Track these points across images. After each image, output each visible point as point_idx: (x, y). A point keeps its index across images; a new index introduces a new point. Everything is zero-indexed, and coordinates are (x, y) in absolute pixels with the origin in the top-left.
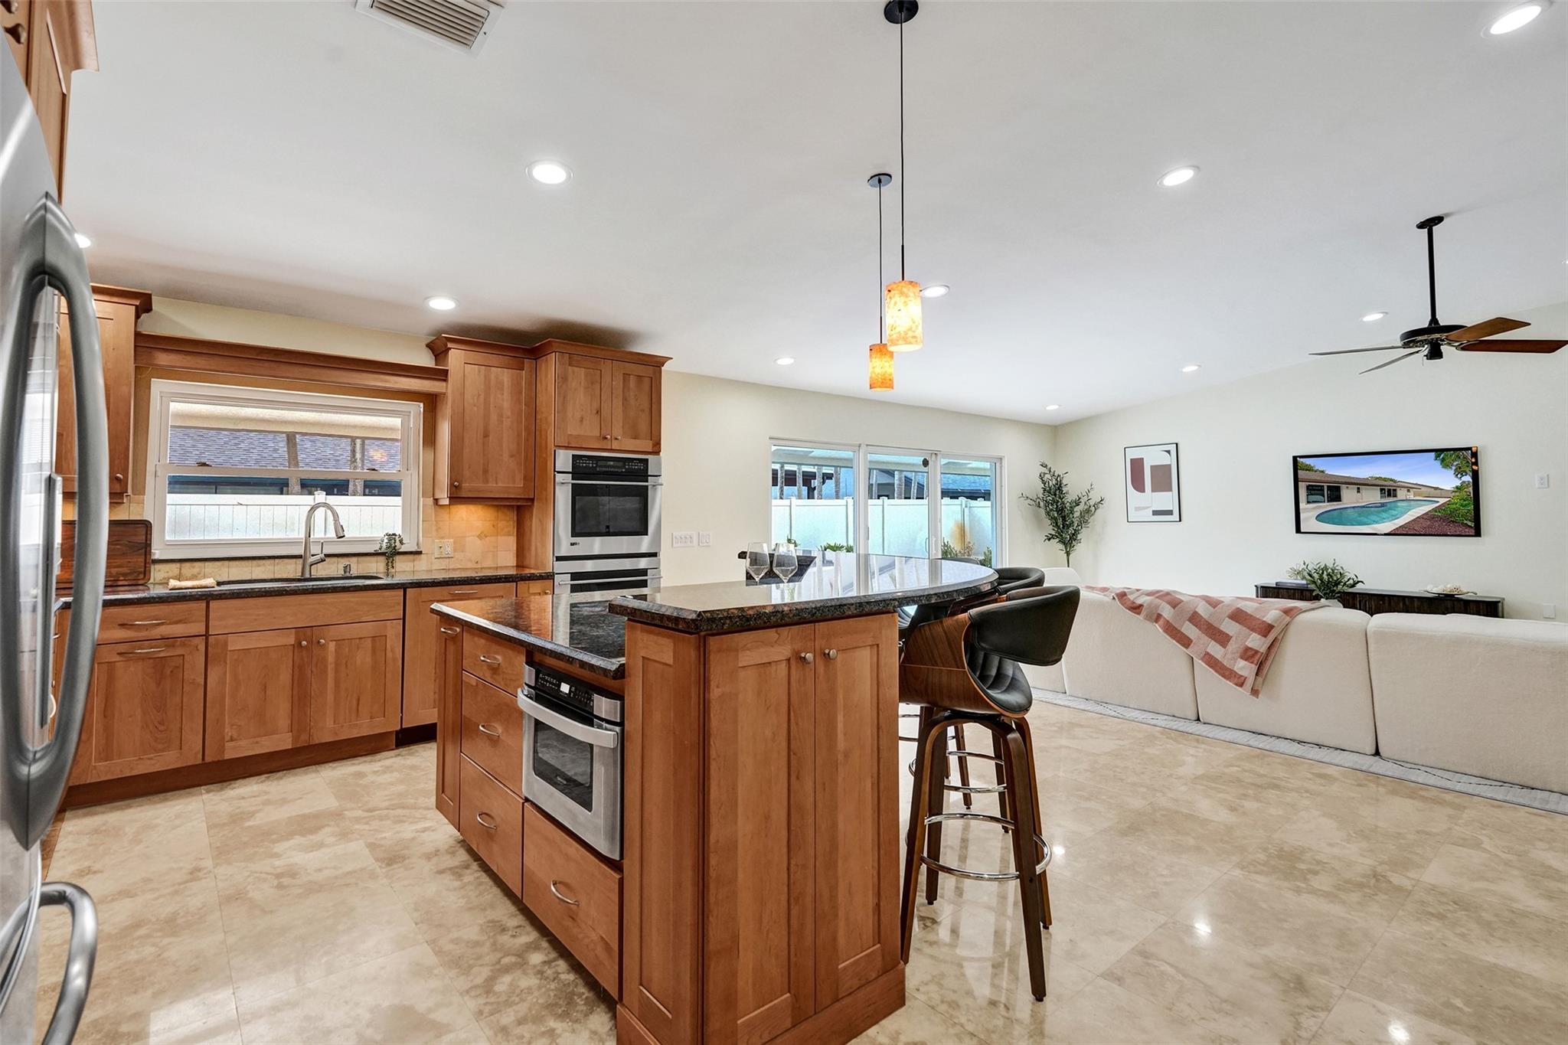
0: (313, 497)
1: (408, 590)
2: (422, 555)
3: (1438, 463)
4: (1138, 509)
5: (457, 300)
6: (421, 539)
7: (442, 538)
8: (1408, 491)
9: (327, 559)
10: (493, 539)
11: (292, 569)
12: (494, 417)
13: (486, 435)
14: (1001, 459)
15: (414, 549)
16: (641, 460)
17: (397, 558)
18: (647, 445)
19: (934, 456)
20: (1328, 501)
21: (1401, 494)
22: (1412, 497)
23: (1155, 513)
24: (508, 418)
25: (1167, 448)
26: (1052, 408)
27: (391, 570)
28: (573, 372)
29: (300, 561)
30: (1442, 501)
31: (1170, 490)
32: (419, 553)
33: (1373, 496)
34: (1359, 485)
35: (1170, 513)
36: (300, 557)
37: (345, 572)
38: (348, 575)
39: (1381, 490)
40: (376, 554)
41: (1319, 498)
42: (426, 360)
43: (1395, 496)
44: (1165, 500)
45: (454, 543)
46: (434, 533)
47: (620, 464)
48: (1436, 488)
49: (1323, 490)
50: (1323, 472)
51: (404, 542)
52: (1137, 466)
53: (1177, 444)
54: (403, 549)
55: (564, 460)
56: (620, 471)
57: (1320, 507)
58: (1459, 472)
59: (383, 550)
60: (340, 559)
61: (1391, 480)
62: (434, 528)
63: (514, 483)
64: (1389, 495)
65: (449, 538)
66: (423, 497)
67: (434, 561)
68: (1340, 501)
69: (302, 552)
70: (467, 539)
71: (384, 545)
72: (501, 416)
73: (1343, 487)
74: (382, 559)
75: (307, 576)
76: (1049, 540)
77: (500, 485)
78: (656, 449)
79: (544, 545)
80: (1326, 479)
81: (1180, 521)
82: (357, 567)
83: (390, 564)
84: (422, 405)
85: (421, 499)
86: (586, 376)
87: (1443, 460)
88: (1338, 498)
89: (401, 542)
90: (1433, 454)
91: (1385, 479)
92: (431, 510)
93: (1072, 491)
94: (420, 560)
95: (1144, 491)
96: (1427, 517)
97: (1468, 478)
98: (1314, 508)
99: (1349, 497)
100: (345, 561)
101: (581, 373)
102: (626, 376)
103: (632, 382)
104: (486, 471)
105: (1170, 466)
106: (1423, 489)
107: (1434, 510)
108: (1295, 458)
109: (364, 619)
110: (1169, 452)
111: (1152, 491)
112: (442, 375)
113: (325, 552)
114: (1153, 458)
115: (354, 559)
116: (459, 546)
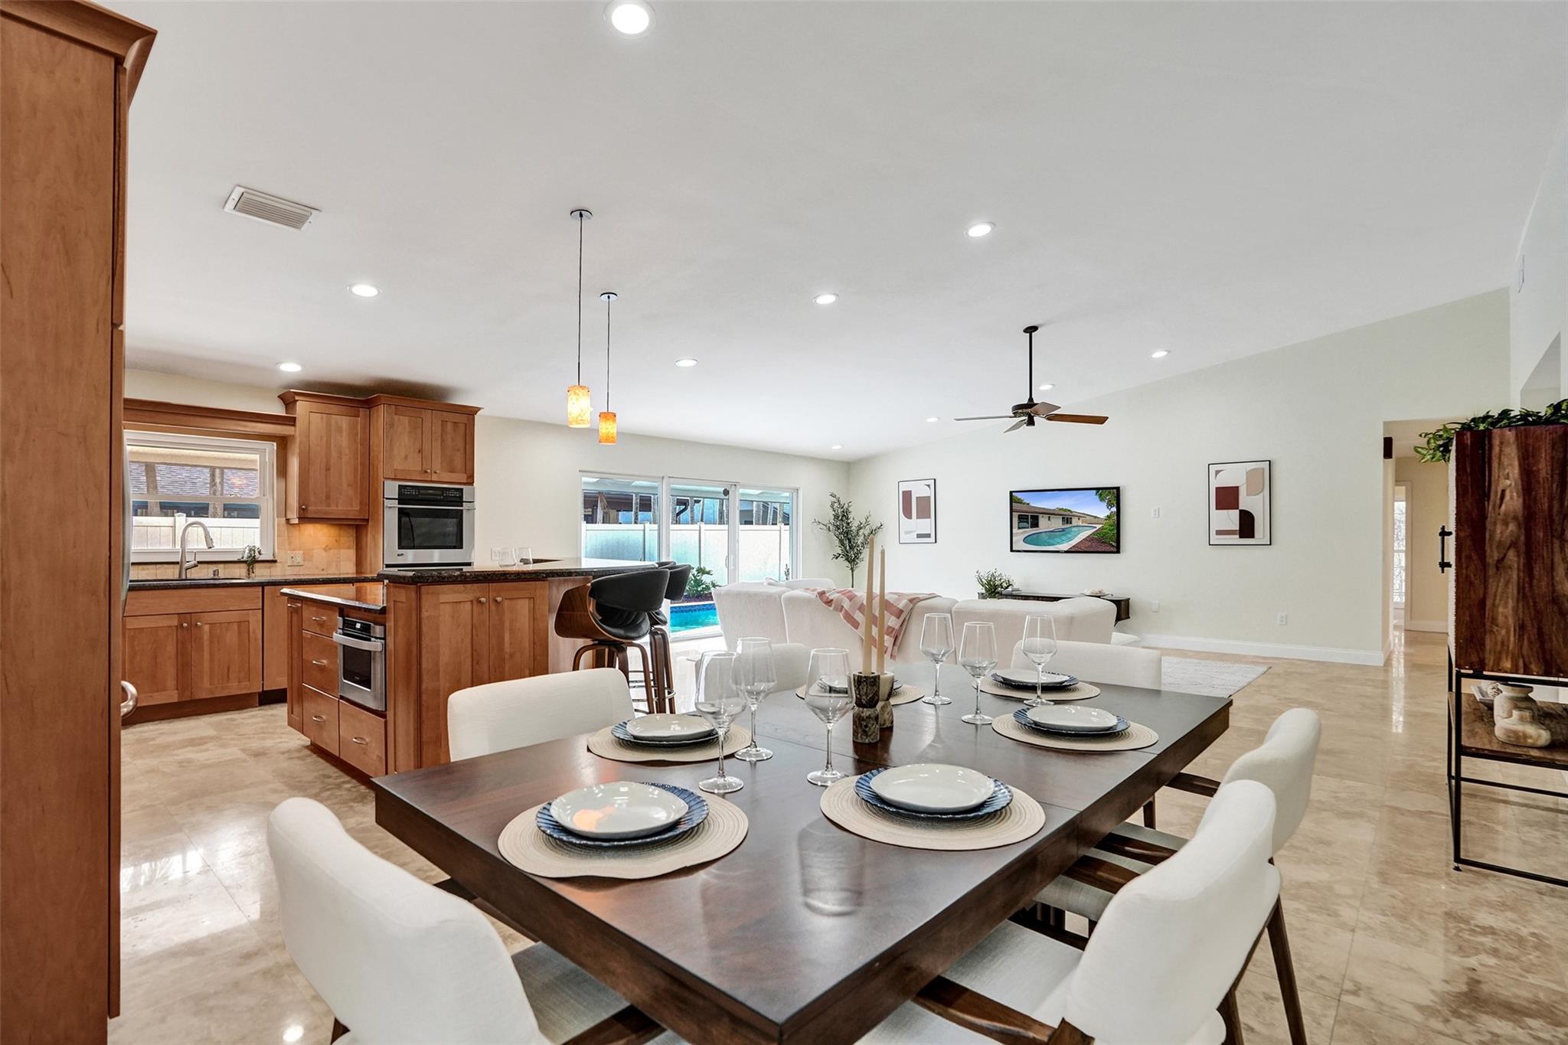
0: (173, 518)
1: (265, 587)
2: (277, 564)
3: (1097, 497)
4: (907, 533)
5: (302, 365)
6: (276, 550)
7: (294, 550)
8: (1079, 519)
9: (199, 565)
10: (336, 551)
11: (171, 573)
12: (334, 454)
13: (328, 469)
14: (797, 490)
15: (271, 558)
16: (456, 489)
17: (257, 565)
18: (463, 478)
19: (733, 486)
20: (1031, 527)
21: (1075, 521)
22: (1081, 524)
23: (919, 536)
24: (346, 455)
25: (928, 482)
26: (837, 447)
27: (252, 574)
28: (399, 420)
29: (178, 566)
30: (1099, 526)
31: (929, 517)
32: (275, 561)
33: (1057, 523)
34: (1050, 514)
35: (928, 536)
36: (177, 563)
37: (214, 575)
38: (216, 577)
39: (1063, 518)
40: (239, 562)
41: (1025, 524)
42: (278, 410)
43: (1071, 523)
44: (925, 525)
45: (304, 554)
46: (287, 547)
47: (440, 493)
48: (1095, 517)
49: (1028, 518)
50: (1028, 504)
51: (262, 552)
52: (907, 496)
53: (935, 480)
54: (261, 558)
55: (392, 489)
56: (439, 497)
57: (1025, 532)
58: (1110, 505)
59: (245, 559)
60: (210, 566)
61: (1069, 511)
62: (287, 543)
63: (352, 506)
64: (1067, 523)
65: (300, 550)
66: (278, 517)
67: (287, 568)
68: (1038, 527)
69: (179, 560)
70: (315, 551)
71: (246, 556)
72: (340, 453)
73: (1040, 516)
74: (244, 566)
75: (184, 577)
76: (837, 558)
77: (340, 508)
78: (469, 481)
79: (376, 556)
80: (1029, 510)
81: (936, 542)
82: (224, 572)
83: (251, 570)
84: (275, 444)
85: (276, 520)
86: (409, 422)
87: (1100, 495)
88: (1035, 524)
89: (260, 553)
90: (1095, 491)
91: (1065, 510)
92: (284, 528)
93: (856, 518)
94: (276, 567)
95: (911, 518)
96: (1089, 539)
97: (1114, 509)
98: (1022, 533)
99: (1043, 521)
100: (214, 567)
101: (405, 420)
102: (444, 422)
103: (449, 425)
104: (328, 497)
105: (929, 497)
106: (1088, 517)
107: (1093, 534)
108: (1011, 493)
109: (231, 609)
110: (929, 486)
111: (917, 518)
112: (291, 421)
113: (197, 560)
114: (919, 491)
115: (222, 566)
116: (308, 556)
